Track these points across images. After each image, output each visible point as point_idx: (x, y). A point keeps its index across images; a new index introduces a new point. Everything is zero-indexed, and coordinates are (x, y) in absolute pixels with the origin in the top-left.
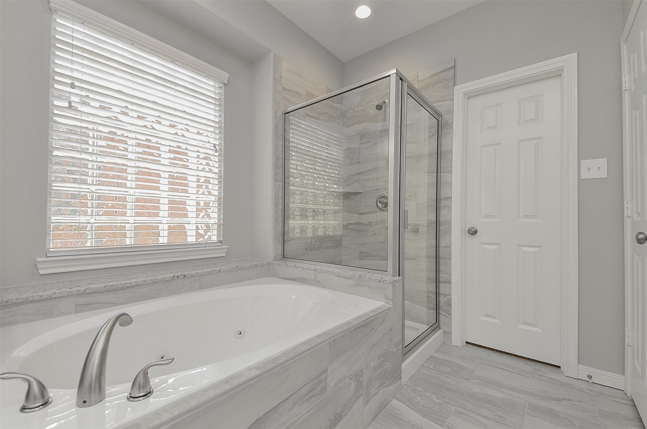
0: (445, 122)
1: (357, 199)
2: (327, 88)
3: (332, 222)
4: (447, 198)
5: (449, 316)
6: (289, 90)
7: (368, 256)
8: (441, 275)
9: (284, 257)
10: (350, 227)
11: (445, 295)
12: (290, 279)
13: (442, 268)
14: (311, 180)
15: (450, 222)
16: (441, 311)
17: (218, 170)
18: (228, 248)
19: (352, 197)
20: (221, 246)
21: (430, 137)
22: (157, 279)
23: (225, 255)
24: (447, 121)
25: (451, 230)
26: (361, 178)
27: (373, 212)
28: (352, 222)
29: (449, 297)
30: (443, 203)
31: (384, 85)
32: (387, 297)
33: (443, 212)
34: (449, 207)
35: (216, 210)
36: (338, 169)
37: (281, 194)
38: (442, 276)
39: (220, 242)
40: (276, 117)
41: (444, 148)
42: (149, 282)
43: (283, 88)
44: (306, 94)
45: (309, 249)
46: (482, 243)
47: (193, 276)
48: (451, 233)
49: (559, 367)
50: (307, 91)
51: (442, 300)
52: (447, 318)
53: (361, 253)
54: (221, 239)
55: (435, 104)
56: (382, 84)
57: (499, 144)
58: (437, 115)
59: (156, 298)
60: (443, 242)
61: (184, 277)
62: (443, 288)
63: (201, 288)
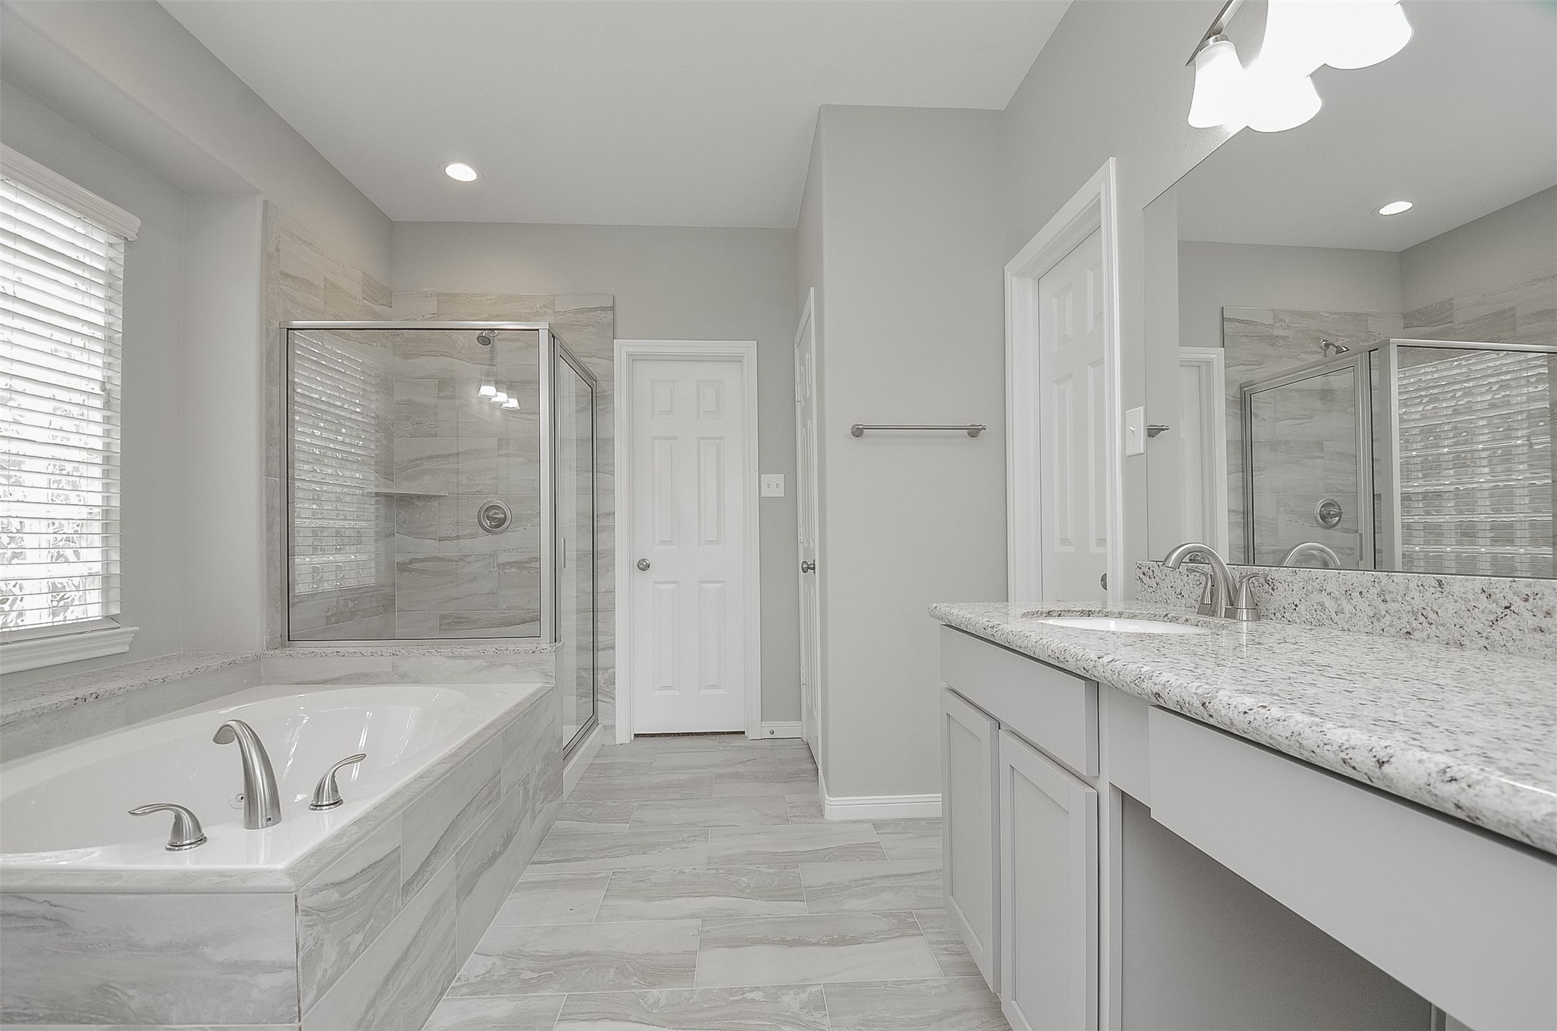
0: (602, 392)
1: (433, 509)
2: (364, 273)
3: (353, 557)
4: (608, 514)
5: (611, 701)
6: (292, 277)
7: (461, 623)
8: (600, 638)
9: (289, 640)
10: (415, 566)
11: (606, 669)
12: (324, 682)
13: (601, 626)
14: (331, 466)
15: (612, 552)
16: (600, 697)
17: (102, 443)
18: (135, 633)
19: (420, 504)
20: (116, 628)
21: (578, 411)
22: (44, 708)
23: (128, 649)
24: (605, 391)
25: (614, 565)
26: (443, 467)
27: (472, 536)
28: (420, 556)
29: (612, 670)
30: (602, 522)
31: (488, 297)
32: (545, 674)
33: (602, 537)
34: (612, 529)
35: (97, 541)
36: (363, 437)
37: (278, 502)
38: (602, 639)
39: (112, 618)
40: (268, 335)
41: (601, 433)
42: (28, 715)
43: (281, 273)
44: (325, 285)
45: (333, 620)
46: (656, 583)
47: (113, 695)
48: (614, 569)
49: (743, 733)
50: (325, 279)
51: (601, 677)
52: (609, 705)
53: (442, 617)
54: (115, 610)
55: (585, 358)
56: (485, 295)
57: (676, 438)
58: (588, 378)
59: (43, 750)
60: (602, 585)
61: (97, 698)
62: (602, 658)
63: (130, 721)
